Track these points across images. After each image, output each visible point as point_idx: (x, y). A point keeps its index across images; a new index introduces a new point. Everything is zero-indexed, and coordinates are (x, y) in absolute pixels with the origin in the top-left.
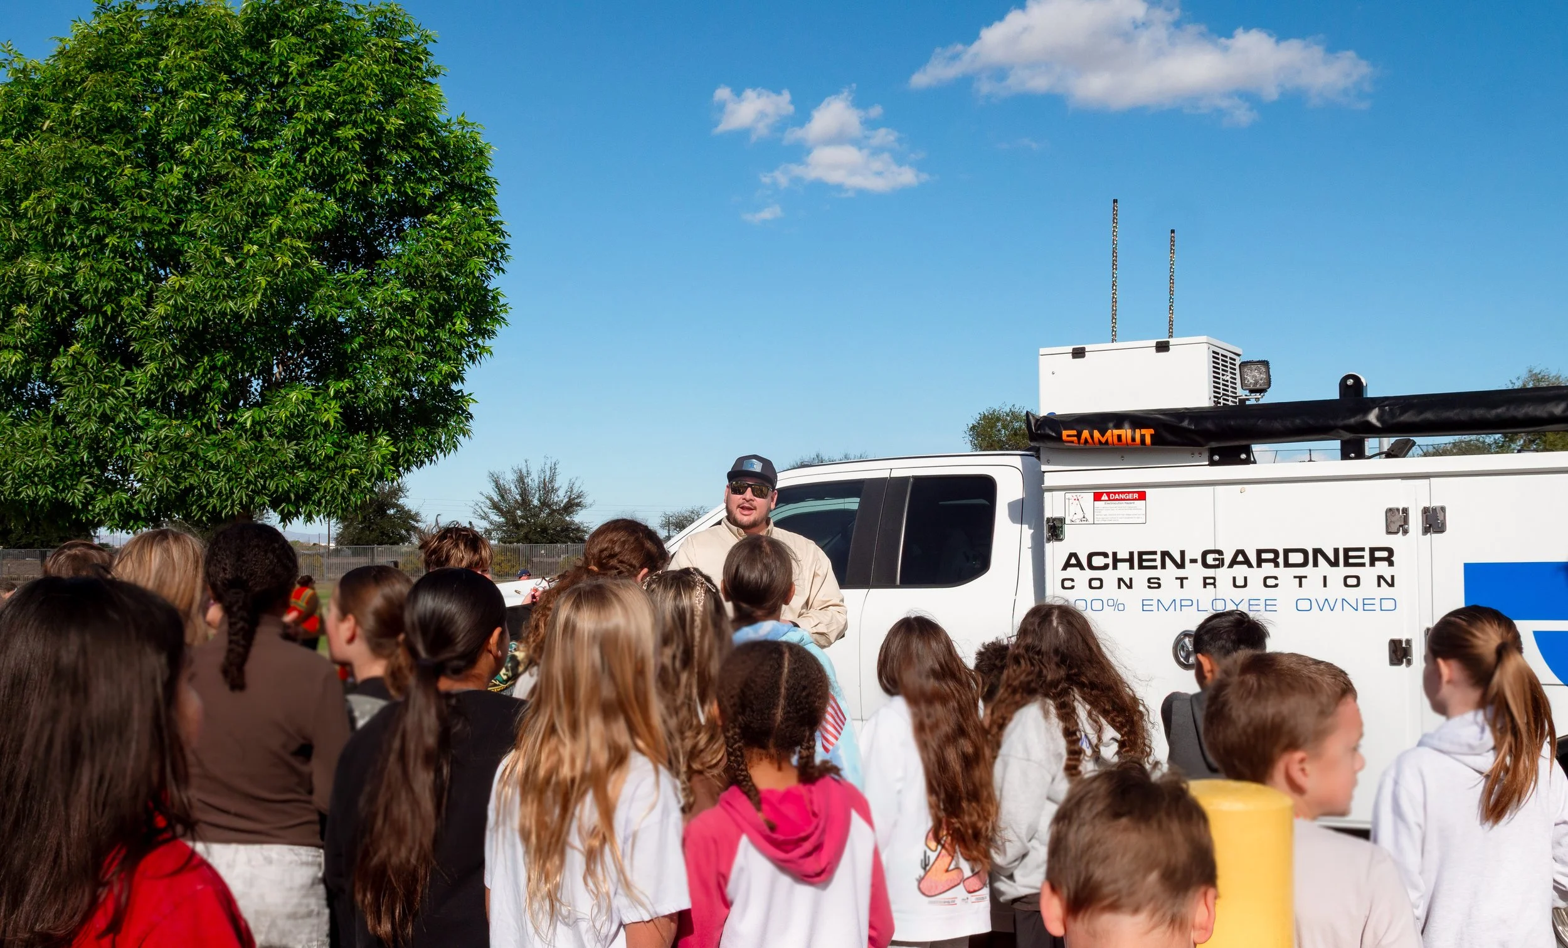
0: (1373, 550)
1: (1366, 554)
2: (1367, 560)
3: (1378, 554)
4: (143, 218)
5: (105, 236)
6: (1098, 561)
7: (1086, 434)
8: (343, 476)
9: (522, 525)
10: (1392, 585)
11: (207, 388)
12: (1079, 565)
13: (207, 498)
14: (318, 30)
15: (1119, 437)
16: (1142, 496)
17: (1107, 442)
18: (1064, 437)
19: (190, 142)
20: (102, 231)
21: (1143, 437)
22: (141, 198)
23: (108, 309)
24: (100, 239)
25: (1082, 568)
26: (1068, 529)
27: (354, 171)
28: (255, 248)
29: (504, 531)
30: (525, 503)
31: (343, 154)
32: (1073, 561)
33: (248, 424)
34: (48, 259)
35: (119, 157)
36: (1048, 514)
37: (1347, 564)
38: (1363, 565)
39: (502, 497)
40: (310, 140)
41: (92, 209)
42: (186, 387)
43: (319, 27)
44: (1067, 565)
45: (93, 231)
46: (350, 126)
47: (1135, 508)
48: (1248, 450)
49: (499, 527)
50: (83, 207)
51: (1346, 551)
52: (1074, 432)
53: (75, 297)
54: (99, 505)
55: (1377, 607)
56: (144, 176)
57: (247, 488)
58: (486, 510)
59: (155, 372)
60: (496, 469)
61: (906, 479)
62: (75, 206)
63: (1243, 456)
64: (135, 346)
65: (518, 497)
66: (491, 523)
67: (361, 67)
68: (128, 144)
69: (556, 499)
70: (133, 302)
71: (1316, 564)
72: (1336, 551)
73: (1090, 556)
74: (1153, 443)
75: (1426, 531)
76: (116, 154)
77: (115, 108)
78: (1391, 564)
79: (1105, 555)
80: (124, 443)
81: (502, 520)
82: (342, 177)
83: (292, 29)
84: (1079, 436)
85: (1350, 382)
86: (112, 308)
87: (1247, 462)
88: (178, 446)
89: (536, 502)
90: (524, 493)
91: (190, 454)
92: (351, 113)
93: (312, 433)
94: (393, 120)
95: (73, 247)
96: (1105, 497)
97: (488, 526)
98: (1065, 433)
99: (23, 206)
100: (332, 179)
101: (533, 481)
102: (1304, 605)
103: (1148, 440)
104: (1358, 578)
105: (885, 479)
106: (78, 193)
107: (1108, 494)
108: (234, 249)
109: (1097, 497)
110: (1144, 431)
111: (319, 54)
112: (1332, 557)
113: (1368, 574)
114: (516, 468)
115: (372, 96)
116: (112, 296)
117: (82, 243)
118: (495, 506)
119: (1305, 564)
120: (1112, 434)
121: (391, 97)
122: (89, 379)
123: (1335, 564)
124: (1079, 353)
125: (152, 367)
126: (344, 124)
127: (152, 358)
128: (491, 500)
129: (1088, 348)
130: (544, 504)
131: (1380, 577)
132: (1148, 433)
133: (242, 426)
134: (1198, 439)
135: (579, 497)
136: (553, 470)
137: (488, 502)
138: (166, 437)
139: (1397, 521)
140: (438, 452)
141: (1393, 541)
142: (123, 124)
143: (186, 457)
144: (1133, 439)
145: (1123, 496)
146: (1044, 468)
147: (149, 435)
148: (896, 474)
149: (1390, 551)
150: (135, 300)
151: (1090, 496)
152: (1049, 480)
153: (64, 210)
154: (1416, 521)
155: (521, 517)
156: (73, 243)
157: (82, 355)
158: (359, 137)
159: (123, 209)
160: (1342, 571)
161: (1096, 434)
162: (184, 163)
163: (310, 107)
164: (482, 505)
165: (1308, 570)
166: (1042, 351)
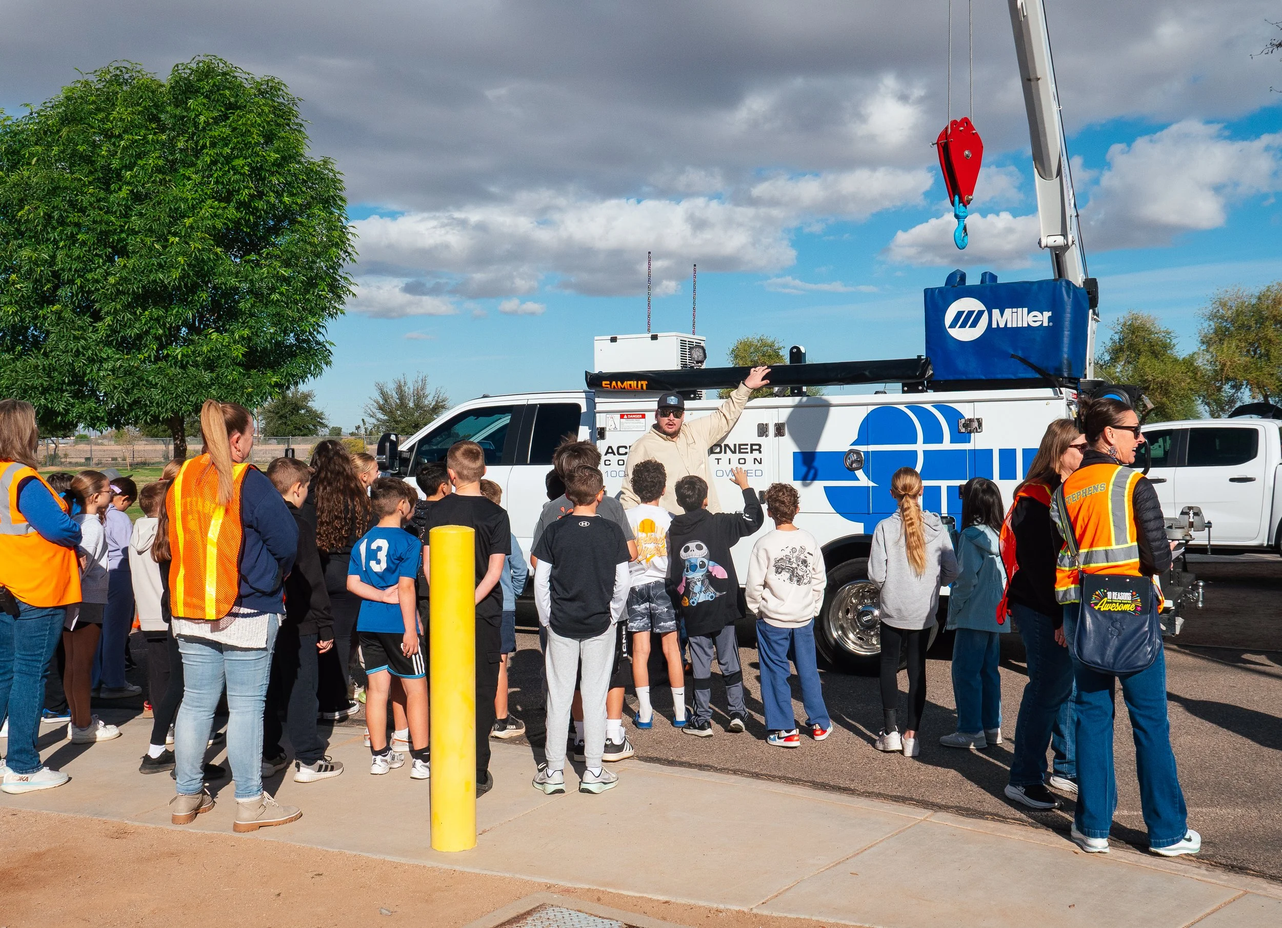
0: (752, 445)
1: (749, 447)
2: (749, 450)
3: (754, 447)
4: (100, 222)
5: (77, 234)
6: (622, 451)
7: (614, 383)
8: (243, 393)
9: (400, 421)
10: (760, 463)
11: (147, 332)
12: (613, 453)
13: (150, 407)
14: (220, 94)
15: (630, 385)
16: (643, 416)
17: (624, 388)
18: (604, 385)
19: (131, 170)
20: (75, 230)
21: (642, 385)
22: (101, 209)
23: (78, 281)
24: (73, 237)
25: (614, 454)
26: (607, 434)
27: (247, 187)
28: (177, 239)
29: (387, 426)
30: (402, 405)
31: (237, 177)
32: (610, 451)
33: (179, 357)
34: (36, 249)
35: (85, 182)
36: (598, 426)
37: (740, 452)
38: (747, 453)
39: (386, 401)
40: (214, 168)
41: (68, 217)
42: (132, 332)
43: (222, 92)
44: (607, 453)
45: (69, 230)
46: (241, 158)
47: (640, 423)
48: (695, 392)
49: (384, 422)
50: (61, 216)
51: (740, 445)
52: (608, 382)
53: (56, 275)
54: (75, 412)
55: (754, 475)
56: (102, 194)
57: (177, 400)
58: (374, 410)
59: (111, 323)
60: (381, 381)
61: (536, 405)
62: (56, 214)
63: (692, 396)
64: (97, 306)
65: (398, 401)
66: (378, 420)
67: (249, 119)
68: (91, 173)
69: (426, 402)
70: (96, 277)
71: (725, 452)
72: (735, 445)
73: (619, 448)
74: (647, 388)
75: (776, 435)
76: (82, 180)
77: (81, 149)
78: (760, 452)
79: (626, 447)
80: (92, 370)
81: (386, 418)
82: (238, 191)
83: (202, 94)
84: (610, 384)
85: (795, 350)
86: (81, 282)
87: (694, 399)
88: (129, 372)
89: (411, 405)
90: (402, 397)
91: (138, 378)
92: (241, 150)
93: (225, 363)
94: (272, 154)
95: (55, 242)
96: (625, 417)
97: (375, 422)
98: (604, 383)
99: (19, 214)
100: (230, 194)
101: (409, 389)
102: (720, 473)
103: (645, 387)
104: (745, 459)
105: (524, 405)
106: (57, 206)
107: (627, 415)
108: (163, 239)
109: (622, 417)
110: (642, 382)
111: (221, 110)
112: (733, 449)
113: (750, 457)
114: (396, 380)
115: (256, 138)
116: (81, 273)
117: (61, 238)
118: (381, 408)
119: (720, 452)
120: (627, 384)
121: (269, 138)
122: (67, 327)
123: (734, 452)
124: (614, 340)
125: (108, 320)
126: (237, 157)
127: (107, 313)
128: (378, 403)
129: (618, 337)
130: (418, 406)
131: (755, 459)
132: (644, 383)
133: (175, 358)
134: (669, 387)
135: (443, 401)
136: (424, 381)
137: (375, 404)
138: (121, 366)
139: (762, 430)
140: (309, 376)
141: (762, 440)
142: (88, 160)
143: (135, 380)
144: (637, 387)
145: (634, 416)
146: (597, 400)
147: (108, 365)
148: (530, 402)
149: (760, 445)
150: (98, 274)
151: (619, 416)
152: (599, 407)
153: (48, 217)
154: (772, 430)
155: (400, 416)
156: (55, 238)
157: (61, 311)
158: (249, 165)
159: (89, 215)
160: (738, 456)
161: (619, 383)
162: (129, 184)
163: (213, 145)
164: (371, 407)
165: (722, 455)
166: (596, 338)
